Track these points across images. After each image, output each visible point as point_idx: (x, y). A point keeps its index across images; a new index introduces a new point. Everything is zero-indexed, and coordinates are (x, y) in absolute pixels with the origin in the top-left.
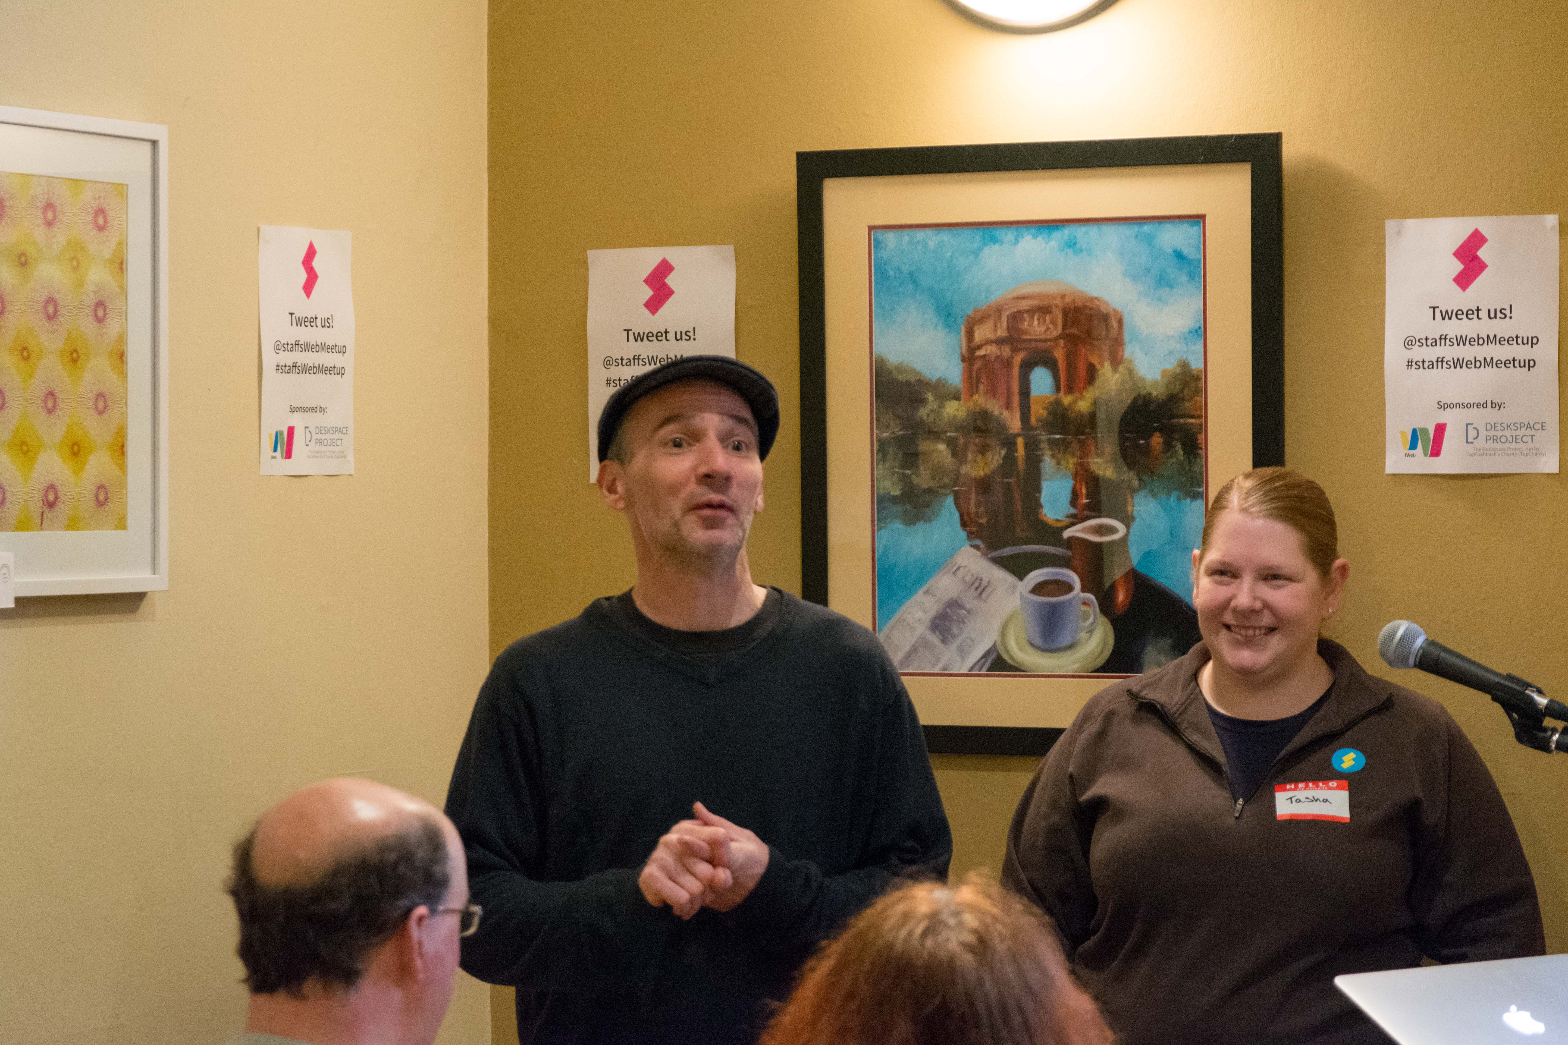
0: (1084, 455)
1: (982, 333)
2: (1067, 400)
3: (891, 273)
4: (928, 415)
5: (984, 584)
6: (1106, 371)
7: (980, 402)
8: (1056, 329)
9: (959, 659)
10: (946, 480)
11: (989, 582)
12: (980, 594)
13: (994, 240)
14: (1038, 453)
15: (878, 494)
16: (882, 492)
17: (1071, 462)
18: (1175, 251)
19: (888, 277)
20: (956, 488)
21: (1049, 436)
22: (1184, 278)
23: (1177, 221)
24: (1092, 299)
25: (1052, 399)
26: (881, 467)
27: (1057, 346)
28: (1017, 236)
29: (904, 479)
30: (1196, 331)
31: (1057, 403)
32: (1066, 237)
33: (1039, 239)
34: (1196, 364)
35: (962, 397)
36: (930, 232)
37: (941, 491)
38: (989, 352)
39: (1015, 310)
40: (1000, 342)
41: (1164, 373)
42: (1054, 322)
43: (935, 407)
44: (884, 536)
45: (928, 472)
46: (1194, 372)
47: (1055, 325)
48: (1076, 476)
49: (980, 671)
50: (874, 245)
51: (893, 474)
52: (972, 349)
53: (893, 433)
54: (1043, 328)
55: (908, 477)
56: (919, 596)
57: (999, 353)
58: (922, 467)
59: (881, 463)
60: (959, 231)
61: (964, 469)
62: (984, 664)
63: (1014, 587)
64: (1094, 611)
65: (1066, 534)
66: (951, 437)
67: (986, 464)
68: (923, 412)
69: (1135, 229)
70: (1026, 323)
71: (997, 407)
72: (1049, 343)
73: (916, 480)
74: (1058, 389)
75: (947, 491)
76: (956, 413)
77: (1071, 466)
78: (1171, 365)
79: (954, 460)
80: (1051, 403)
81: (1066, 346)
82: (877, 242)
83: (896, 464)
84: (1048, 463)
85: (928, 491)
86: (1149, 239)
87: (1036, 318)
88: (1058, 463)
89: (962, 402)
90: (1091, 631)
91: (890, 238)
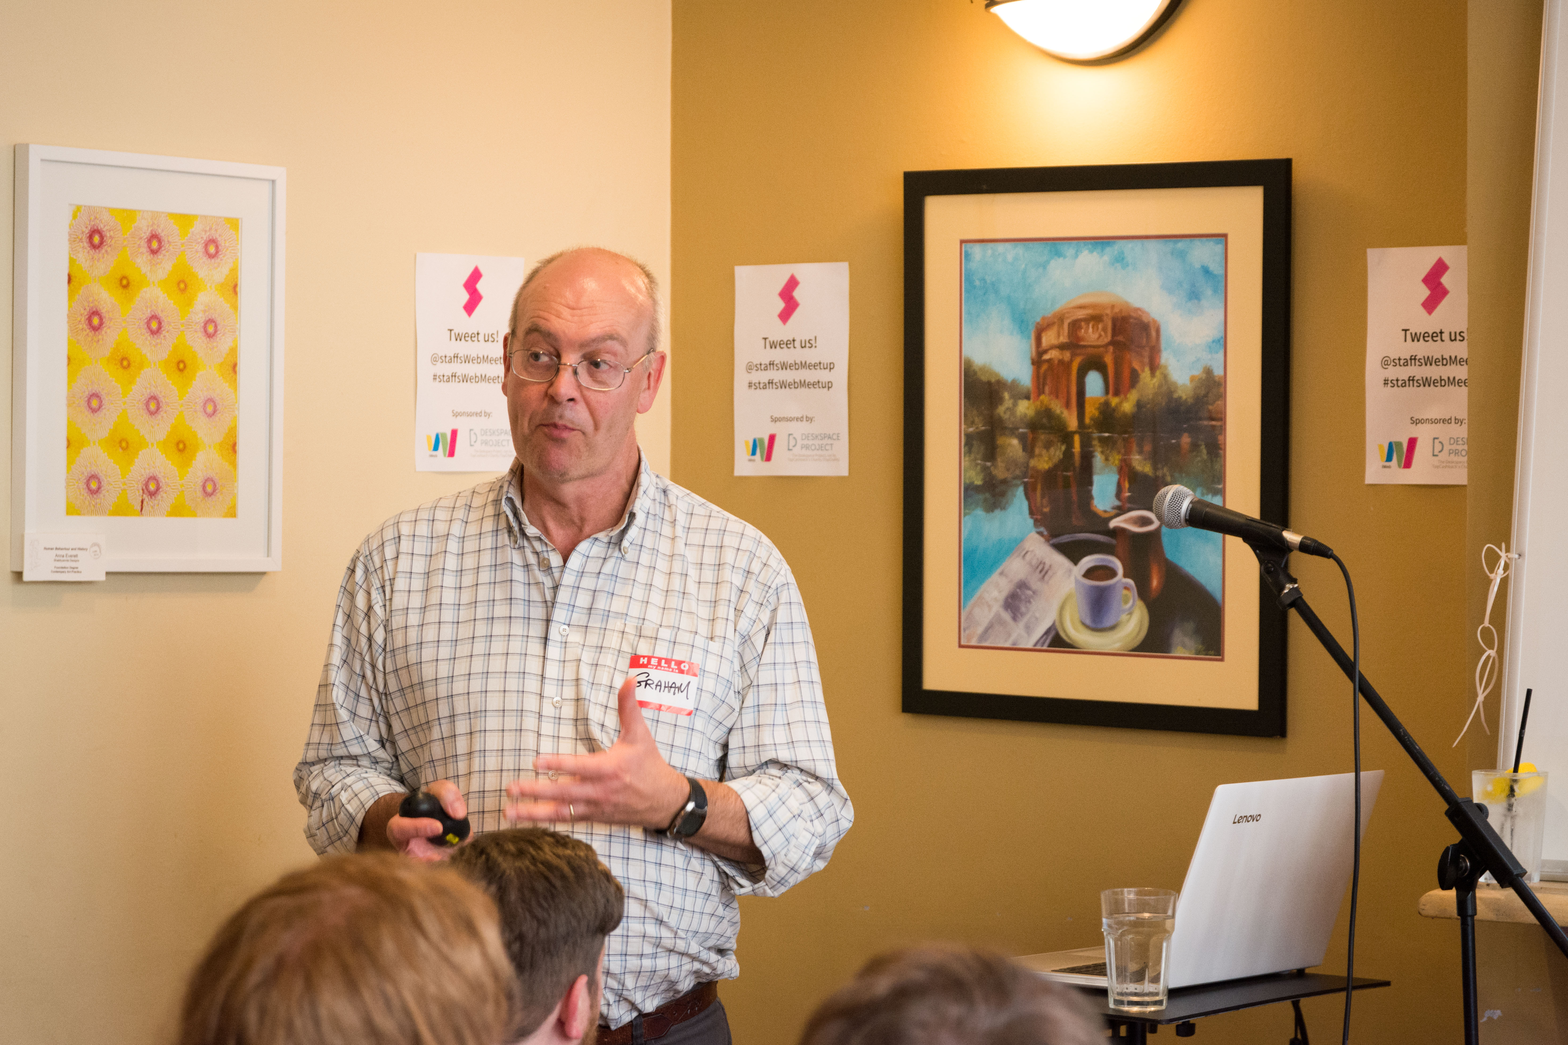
0: (1128, 452)
1: (1049, 338)
2: (1114, 401)
3: (977, 283)
4: (1005, 413)
5: (1046, 568)
6: (1145, 375)
7: (1045, 402)
8: (1106, 336)
9: (1025, 635)
10: (1018, 472)
11: (1050, 566)
12: (1044, 576)
13: (1058, 254)
14: (1091, 449)
15: (965, 484)
16: (968, 481)
17: (1116, 458)
18: (1203, 267)
19: (975, 287)
20: (1026, 480)
21: (1100, 435)
22: (1209, 292)
23: (1204, 239)
24: (1137, 310)
25: (1102, 400)
26: (967, 459)
27: (1107, 352)
28: (1077, 251)
29: (985, 469)
30: (1219, 341)
31: (1107, 404)
32: (1116, 252)
33: (1095, 253)
34: (1218, 372)
35: (1032, 396)
36: (1007, 245)
37: (1015, 482)
38: (1053, 356)
39: (1074, 318)
40: (1062, 347)
41: (1192, 379)
42: (1105, 330)
43: (1011, 406)
44: (967, 521)
45: (1003, 465)
46: (1217, 379)
47: (1106, 332)
48: (1120, 471)
49: (1042, 646)
50: (965, 257)
51: (977, 464)
52: (1040, 352)
53: (977, 428)
54: (1096, 336)
55: (988, 468)
56: (995, 577)
57: (1061, 357)
58: (999, 460)
59: (968, 455)
60: (1031, 244)
61: (1033, 463)
62: (1045, 641)
63: (1070, 571)
64: (1134, 596)
65: (1113, 524)
66: (1023, 434)
67: (1050, 459)
68: (1001, 410)
69: (1170, 245)
70: (1083, 331)
71: (1059, 406)
72: (1102, 349)
73: (995, 472)
74: (1107, 392)
75: (1019, 482)
76: (1027, 412)
77: (1117, 462)
78: (1198, 372)
79: (1024, 453)
80: (1100, 404)
81: (1114, 352)
82: (967, 255)
83: (978, 456)
84: (1098, 459)
85: (1004, 482)
86: (1182, 255)
87: (1091, 326)
88: (1107, 459)
89: (1031, 401)
90: (1131, 614)
91: (977, 251)
